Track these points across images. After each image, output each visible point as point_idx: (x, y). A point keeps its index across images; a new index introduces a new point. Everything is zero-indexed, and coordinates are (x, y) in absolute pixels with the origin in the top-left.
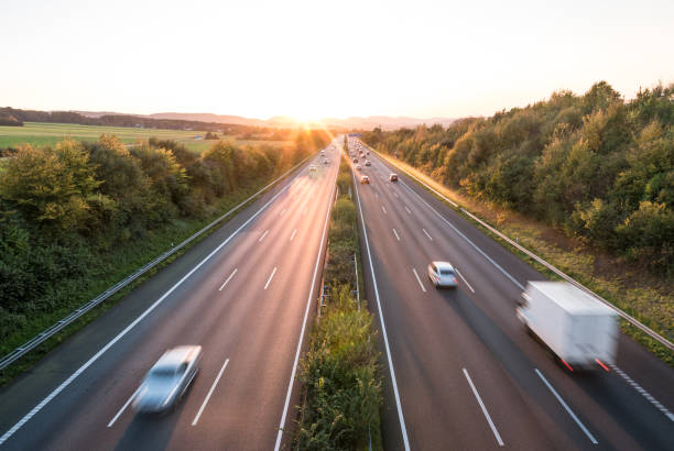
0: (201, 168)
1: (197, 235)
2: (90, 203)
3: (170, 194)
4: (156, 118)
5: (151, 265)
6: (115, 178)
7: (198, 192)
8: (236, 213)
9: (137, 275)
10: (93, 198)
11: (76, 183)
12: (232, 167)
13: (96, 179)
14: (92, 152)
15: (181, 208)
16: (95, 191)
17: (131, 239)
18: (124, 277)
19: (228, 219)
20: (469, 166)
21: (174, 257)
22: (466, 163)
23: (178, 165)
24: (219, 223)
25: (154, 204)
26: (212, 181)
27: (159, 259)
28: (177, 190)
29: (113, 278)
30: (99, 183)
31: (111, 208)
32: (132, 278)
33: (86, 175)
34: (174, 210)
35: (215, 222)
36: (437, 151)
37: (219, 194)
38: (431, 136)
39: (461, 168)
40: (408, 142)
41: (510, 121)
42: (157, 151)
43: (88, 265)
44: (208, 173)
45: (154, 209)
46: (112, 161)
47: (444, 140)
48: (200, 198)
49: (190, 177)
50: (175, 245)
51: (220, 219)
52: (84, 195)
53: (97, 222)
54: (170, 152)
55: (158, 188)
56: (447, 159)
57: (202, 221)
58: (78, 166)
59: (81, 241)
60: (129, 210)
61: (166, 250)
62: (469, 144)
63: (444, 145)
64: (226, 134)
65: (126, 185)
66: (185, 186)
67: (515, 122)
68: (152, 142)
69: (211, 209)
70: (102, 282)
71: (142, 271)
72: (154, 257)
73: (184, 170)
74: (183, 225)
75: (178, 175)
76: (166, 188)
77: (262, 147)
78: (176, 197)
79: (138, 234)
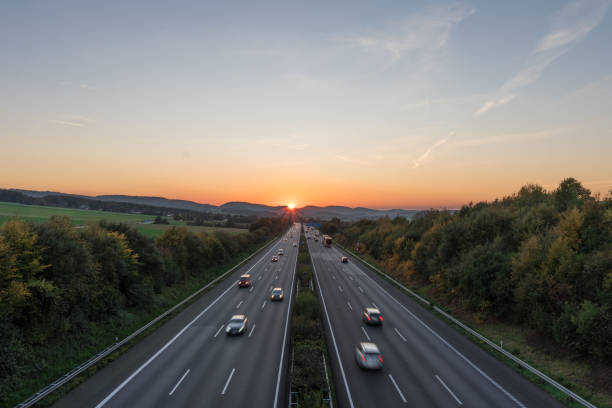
0: (154, 255)
1: (144, 328)
2: (31, 289)
3: (118, 281)
4: (103, 200)
5: (91, 362)
6: (62, 263)
7: (148, 280)
8: (187, 304)
9: (73, 375)
10: (34, 283)
11: (17, 266)
12: (185, 254)
13: (41, 262)
14: (40, 234)
15: (128, 297)
16: (38, 275)
17: (70, 332)
18: (59, 376)
19: (177, 312)
20: (439, 261)
21: (117, 353)
22: (435, 258)
23: (130, 251)
24: (168, 315)
25: (101, 292)
26: (164, 267)
27: (101, 355)
28: (126, 277)
29: (45, 377)
30: (44, 267)
31: (53, 295)
32: (69, 377)
33: (31, 258)
34: (121, 299)
35: (166, 313)
36: (403, 244)
37: (169, 284)
38: (394, 229)
39: (431, 262)
40: (370, 233)
41: (479, 215)
42: (109, 234)
43: (19, 360)
44: (161, 260)
45: (100, 297)
46: (61, 244)
47: (409, 234)
48: (149, 287)
49: (142, 264)
50: (120, 339)
51: (170, 310)
52: (25, 279)
53: (36, 310)
54: (122, 236)
55: (107, 274)
56: (414, 253)
57: (149, 312)
58: (24, 247)
59: (15, 332)
60: (72, 298)
61: (109, 344)
62: (438, 238)
63: (410, 238)
64: (176, 219)
65: (73, 270)
66: (136, 273)
67: (484, 216)
68: (102, 225)
69: (160, 298)
70: (33, 381)
71: (81, 369)
72: (95, 354)
73: (136, 256)
74: (128, 316)
75: (129, 260)
76: (115, 274)
77: (218, 235)
78: (124, 284)
79: (79, 325)
